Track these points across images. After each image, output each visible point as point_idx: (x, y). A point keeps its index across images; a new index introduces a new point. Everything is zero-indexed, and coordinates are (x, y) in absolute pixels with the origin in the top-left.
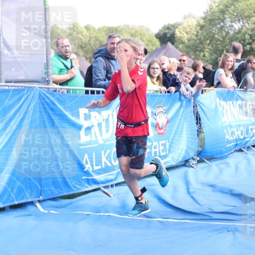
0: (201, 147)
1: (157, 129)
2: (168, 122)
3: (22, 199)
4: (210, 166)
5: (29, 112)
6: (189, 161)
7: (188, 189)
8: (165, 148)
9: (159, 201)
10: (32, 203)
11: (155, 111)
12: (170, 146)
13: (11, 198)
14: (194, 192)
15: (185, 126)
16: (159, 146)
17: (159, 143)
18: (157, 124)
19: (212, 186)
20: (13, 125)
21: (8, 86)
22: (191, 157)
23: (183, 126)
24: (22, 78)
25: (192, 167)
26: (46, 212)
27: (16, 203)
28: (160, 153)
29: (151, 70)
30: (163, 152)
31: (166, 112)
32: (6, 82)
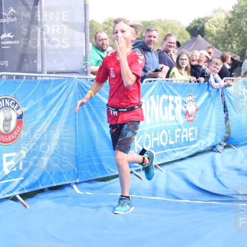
0: (227, 133)
1: (187, 116)
2: (197, 109)
3: (61, 181)
4: (236, 151)
5: (68, 101)
6: (217, 147)
7: (215, 173)
8: (194, 134)
9: (188, 184)
10: (69, 185)
11: (184, 99)
12: (198, 133)
13: (50, 180)
14: (221, 175)
15: (214, 114)
16: (188, 132)
17: (188, 130)
18: (187, 112)
19: (238, 170)
20: (54, 113)
21: (50, 77)
22: (218, 143)
23: (212, 113)
24: (62, 69)
25: (219, 152)
26: (82, 193)
27: (55, 185)
28: (189, 139)
29: (180, 61)
30: (192, 138)
31: (196, 100)
32: (48, 73)
